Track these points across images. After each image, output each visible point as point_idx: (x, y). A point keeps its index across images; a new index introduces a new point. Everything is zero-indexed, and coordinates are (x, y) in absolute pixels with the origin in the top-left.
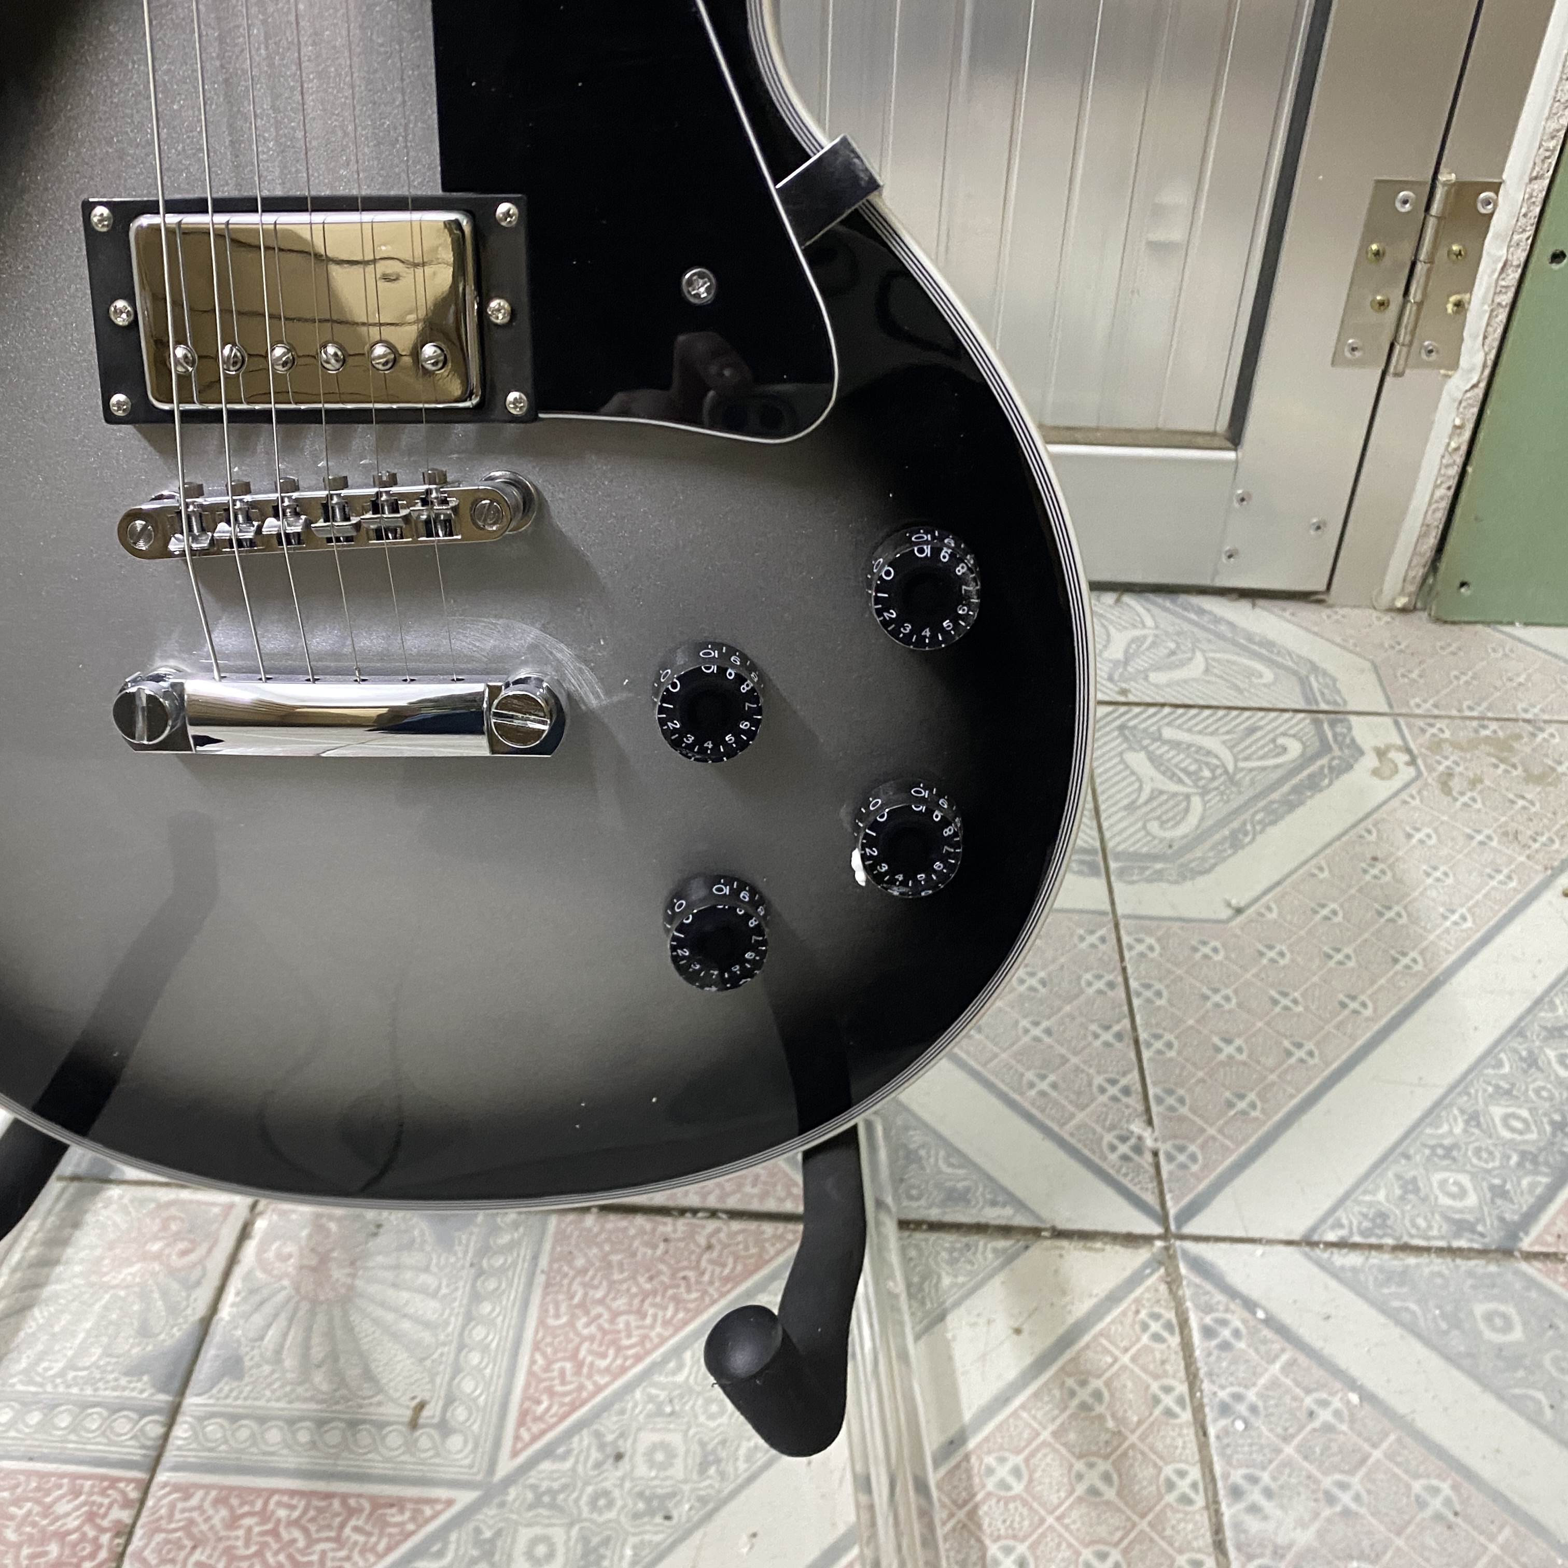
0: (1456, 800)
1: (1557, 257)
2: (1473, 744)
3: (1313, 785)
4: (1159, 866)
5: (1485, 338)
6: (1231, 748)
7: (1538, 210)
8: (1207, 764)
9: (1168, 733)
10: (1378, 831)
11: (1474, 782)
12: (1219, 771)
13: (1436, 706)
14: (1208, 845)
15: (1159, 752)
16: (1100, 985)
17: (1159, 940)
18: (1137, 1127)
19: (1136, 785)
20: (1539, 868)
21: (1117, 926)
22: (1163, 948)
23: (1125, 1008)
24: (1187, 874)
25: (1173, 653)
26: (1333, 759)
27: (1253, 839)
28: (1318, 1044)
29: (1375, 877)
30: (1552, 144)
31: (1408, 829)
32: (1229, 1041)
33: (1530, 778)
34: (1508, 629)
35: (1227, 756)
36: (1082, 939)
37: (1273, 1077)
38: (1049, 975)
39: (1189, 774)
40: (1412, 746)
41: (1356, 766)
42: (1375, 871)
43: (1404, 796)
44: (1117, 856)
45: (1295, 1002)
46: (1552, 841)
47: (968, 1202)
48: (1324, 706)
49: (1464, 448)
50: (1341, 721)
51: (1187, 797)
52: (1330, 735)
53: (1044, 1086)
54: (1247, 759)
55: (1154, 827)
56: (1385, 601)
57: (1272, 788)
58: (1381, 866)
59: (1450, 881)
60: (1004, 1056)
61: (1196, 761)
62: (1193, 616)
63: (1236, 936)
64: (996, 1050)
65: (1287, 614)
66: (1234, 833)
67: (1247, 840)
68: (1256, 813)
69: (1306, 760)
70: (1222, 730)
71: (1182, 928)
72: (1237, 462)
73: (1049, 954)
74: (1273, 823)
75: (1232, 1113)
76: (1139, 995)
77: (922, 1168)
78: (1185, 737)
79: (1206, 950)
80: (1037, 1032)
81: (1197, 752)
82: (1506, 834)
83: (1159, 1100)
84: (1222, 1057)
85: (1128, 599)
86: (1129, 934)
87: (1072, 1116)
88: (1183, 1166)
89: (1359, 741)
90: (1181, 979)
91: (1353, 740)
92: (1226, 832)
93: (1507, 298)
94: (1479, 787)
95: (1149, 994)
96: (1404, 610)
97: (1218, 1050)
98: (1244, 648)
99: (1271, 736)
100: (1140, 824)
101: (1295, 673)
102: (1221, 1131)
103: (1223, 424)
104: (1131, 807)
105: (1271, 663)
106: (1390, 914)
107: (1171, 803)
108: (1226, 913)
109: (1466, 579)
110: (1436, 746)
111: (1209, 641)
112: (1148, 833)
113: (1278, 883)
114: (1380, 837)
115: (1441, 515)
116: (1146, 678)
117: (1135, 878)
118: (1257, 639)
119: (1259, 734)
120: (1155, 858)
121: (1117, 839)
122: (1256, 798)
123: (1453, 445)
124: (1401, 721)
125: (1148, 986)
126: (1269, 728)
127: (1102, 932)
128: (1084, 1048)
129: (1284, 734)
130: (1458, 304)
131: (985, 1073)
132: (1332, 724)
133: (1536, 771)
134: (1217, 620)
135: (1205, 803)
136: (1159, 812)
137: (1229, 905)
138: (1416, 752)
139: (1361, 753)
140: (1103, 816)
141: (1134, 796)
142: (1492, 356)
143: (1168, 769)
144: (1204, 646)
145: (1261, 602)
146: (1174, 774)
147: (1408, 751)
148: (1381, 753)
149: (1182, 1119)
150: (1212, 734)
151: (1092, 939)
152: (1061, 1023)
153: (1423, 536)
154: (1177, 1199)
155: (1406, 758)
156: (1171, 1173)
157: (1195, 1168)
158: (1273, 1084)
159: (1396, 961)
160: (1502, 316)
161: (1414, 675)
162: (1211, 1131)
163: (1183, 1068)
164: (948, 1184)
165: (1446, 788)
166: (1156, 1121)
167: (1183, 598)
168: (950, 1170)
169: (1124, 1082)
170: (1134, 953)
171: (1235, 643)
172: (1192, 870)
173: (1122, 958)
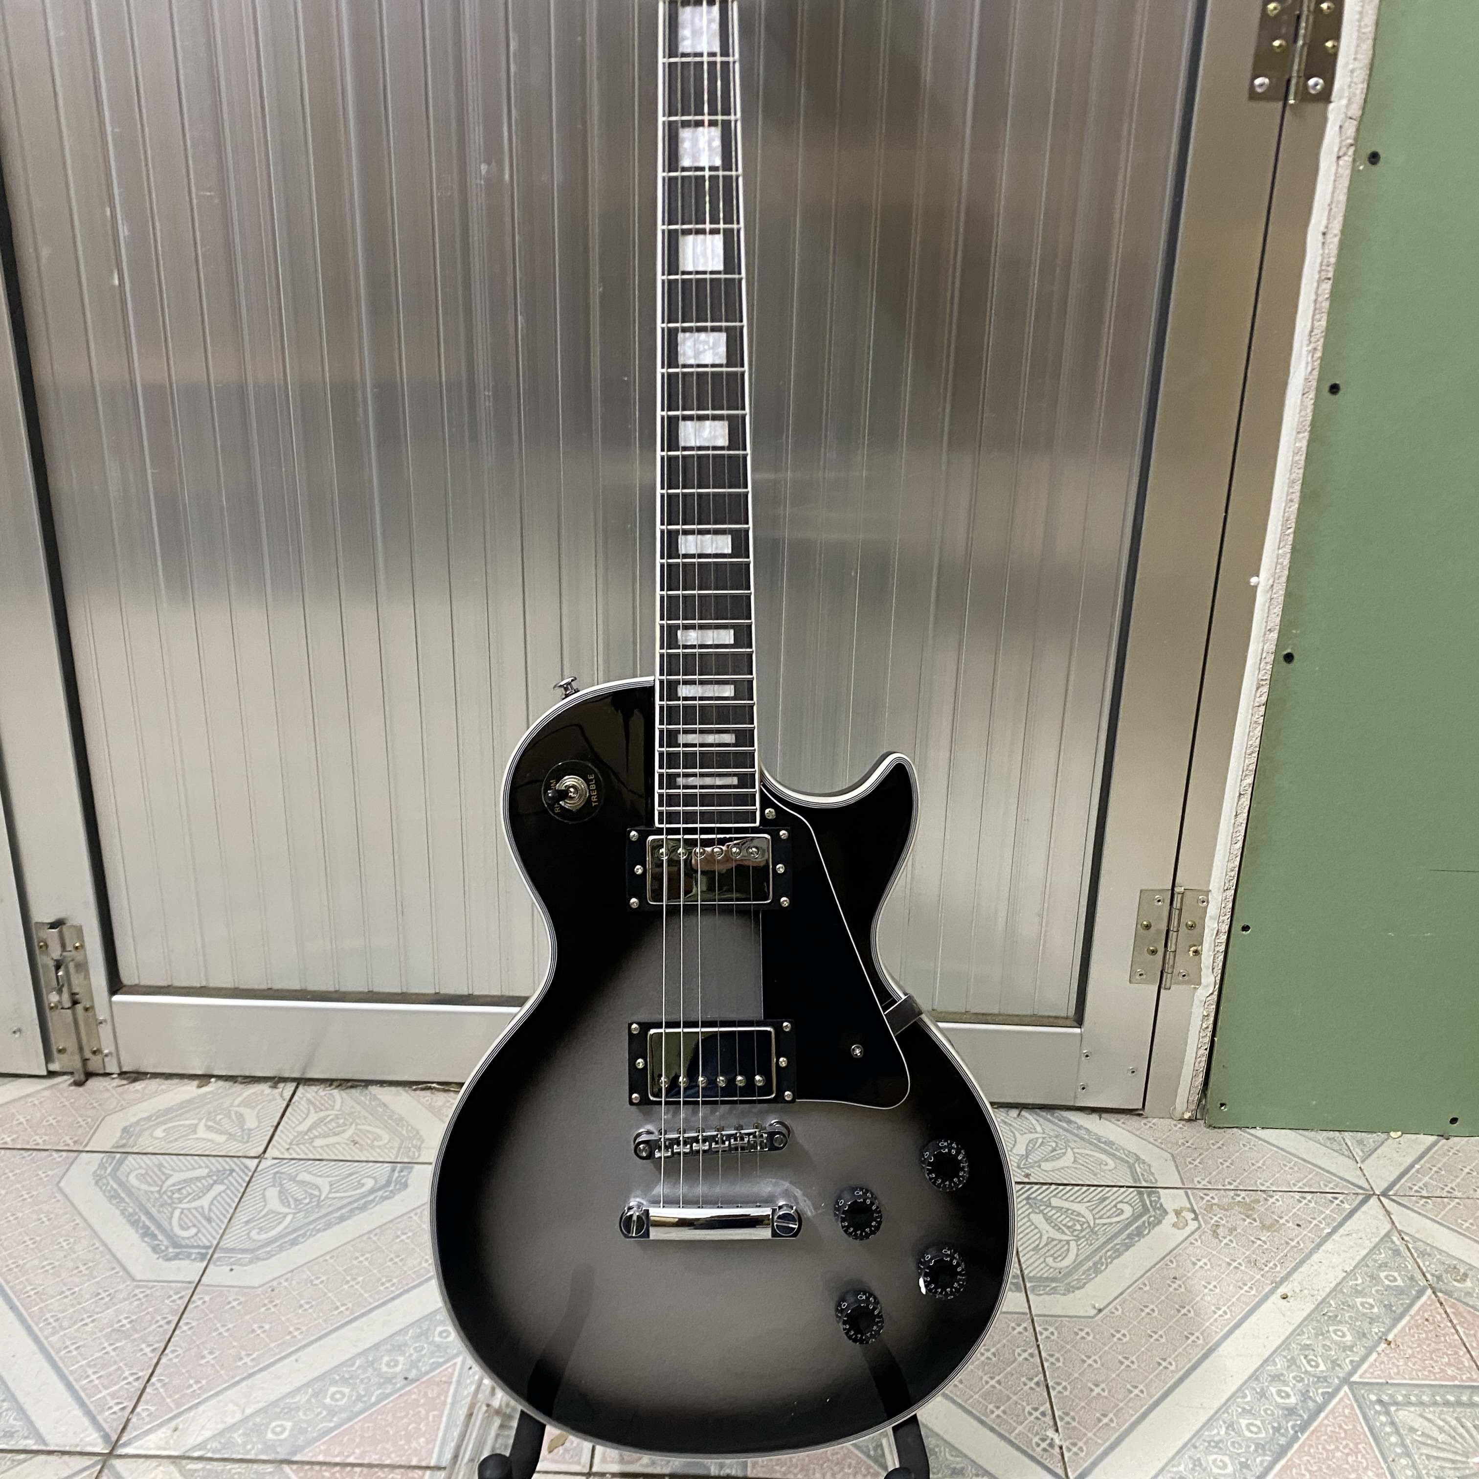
0: (1221, 1241)
1: (1245, 928)
2: (1230, 1206)
3: (1139, 1233)
4: (1054, 1285)
5: (1213, 969)
6: (1091, 1211)
7: (1231, 905)
8: (1078, 1221)
9: (1055, 1202)
10: (1177, 1261)
11: (1232, 1230)
12: (1085, 1226)
13: (1209, 1182)
14: (1081, 1271)
15: (1050, 1214)
16: (1025, 1355)
17: (1056, 1329)
18: (1051, 1433)
19: (1038, 1235)
20: (1269, 1282)
21: (1033, 1321)
22: (1059, 1333)
23: (1040, 1368)
24: (1070, 1289)
25: (1054, 1150)
26: (1150, 1217)
27: (1106, 1268)
28: (1146, 1386)
29: (1175, 1289)
30: (1232, 874)
31: (1194, 1259)
32: (1097, 1385)
33: (1264, 1227)
34: (1252, 1131)
35: (1090, 1217)
36: (1014, 1329)
37: (1121, 1405)
38: (997, 1350)
39: (1068, 1227)
40: (1196, 1208)
41: (1164, 1221)
42: (1175, 1286)
43: (1191, 1239)
44: (1031, 1279)
45: (1133, 1362)
46: (1276, 1265)
47: (963, 1475)
48: (1144, 1184)
49: (1211, 1027)
50: (1154, 1192)
51: (1068, 1242)
52: (1148, 1202)
53: (998, 1412)
54: (1100, 1218)
55: (1050, 1260)
56: (1178, 1115)
57: (1116, 1236)
58: (1178, 1282)
59: (1217, 1291)
60: (976, 1396)
61: (1072, 1219)
62: (1065, 1125)
63: (1098, 1325)
64: (972, 1393)
65: (1120, 1123)
66: (1095, 1264)
67: (1103, 1268)
68: (1108, 1251)
69: (1135, 1218)
70: (1085, 1200)
71: (1069, 1322)
72: (1081, 1034)
73: (996, 1338)
74: (1117, 1257)
75: (1101, 1425)
76: (1047, 1360)
77: (937, 1458)
78: (1066, 1205)
79: (1083, 1334)
80: (993, 1382)
81: (1072, 1214)
82: (1250, 1262)
83: (1062, 1419)
84: (1094, 1394)
85: (1024, 1113)
86: (1040, 1325)
87: (1015, 1428)
88: (1076, 1454)
89: (1165, 1206)
90: (1069, 1351)
91: (1161, 1205)
92: (1091, 1263)
93: (1222, 948)
94: (1235, 1233)
95: (1052, 1360)
96: (1190, 1120)
97: (1092, 1390)
98: (1096, 1146)
99: (1113, 1204)
100: (1042, 1259)
101: (1127, 1162)
102: (1094, 1434)
103: (1072, 1012)
104: (1036, 1249)
105: (1113, 1156)
106: (1184, 1311)
107: (1059, 1246)
108: (1093, 1312)
109: (1223, 1102)
110: (1210, 1207)
111: (1075, 1141)
112: (1047, 1265)
113: (1121, 1294)
114: (1178, 1266)
115: (1203, 1064)
116: (1040, 1166)
117: (1041, 1292)
118: (1104, 1140)
119: (1107, 1202)
120: (1053, 1280)
121: (1030, 1269)
122: (1105, 1243)
123: (1204, 1026)
124: (1189, 1191)
125: (1052, 1356)
126: (1113, 1198)
127: (1024, 1325)
128: (1019, 1391)
129: (1121, 1202)
130: (1196, 952)
131: (966, 1406)
132: (1149, 1196)
133: (1268, 1222)
134: (1079, 1127)
135: (1078, 1245)
136: (1052, 1252)
137: (1094, 1307)
138: (1197, 1212)
139: (1166, 1213)
140: (1021, 1255)
141: (1037, 1242)
142: (1219, 978)
143: (1056, 1225)
144: (1072, 1145)
145: (1104, 1115)
146: (1060, 1228)
147: (1194, 1211)
148: (1178, 1213)
149: (1074, 1428)
150: (1079, 1202)
151: (1020, 1329)
152: (1006, 1377)
153: (1195, 1076)
154: (1074, 1471)
155: (1193, 1216)
156: (1069, 1458)
157: (1082, 1455)
158: (1122, 1409)
159: (1187, 1338)
160: (1221, 957)
161: (1196, 1163)
162: (1090, 1435)
163: (1073, 1401)
164: (953, 1466)
165: (1215, 1234)
166: (1060, 1430)
167: (1058, 1113)
168: (952, 1458)
169: (1042, 1409)
170: (1044, 1336)
171: (1091, 1143)
172: (1073, 1287)
173: (1037, 1340)
